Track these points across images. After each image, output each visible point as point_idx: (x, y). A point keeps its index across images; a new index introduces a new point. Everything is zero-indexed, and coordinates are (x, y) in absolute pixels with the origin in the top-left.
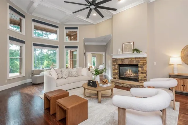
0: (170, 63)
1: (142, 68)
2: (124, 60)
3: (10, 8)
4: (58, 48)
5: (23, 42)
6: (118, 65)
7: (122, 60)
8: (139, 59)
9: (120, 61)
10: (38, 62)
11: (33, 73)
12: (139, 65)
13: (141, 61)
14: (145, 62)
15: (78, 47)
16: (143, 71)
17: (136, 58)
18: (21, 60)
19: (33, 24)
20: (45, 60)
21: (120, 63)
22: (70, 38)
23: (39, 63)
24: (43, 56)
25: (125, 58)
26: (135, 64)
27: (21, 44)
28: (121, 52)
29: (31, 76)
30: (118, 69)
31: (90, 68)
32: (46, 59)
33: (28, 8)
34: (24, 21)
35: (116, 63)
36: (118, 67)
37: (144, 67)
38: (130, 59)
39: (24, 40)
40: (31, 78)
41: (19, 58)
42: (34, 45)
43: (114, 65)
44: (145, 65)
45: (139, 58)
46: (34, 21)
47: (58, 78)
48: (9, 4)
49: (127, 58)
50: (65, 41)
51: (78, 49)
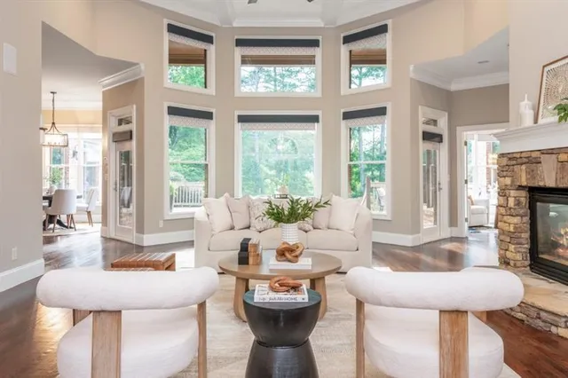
2: (537, 161)
3: (169, 31)
4: (318, 122)
5: (208, 116)
7: (531, 160)
9: (524, 167)
15: (389, 111)
19: (239, 52)
21: (524, 180)
25: (542, 152)
30: (525, 210)
35: (508, 181)
36: (525, 201)
38: (561, 158)
39: (212, 110)
42: (242, 119)
43: (502, 192)
46: (240, 43)
47: (232, 228)
48: (166, 22)
49: (550, 152)
50: (344, 91)
51: (388, 118)
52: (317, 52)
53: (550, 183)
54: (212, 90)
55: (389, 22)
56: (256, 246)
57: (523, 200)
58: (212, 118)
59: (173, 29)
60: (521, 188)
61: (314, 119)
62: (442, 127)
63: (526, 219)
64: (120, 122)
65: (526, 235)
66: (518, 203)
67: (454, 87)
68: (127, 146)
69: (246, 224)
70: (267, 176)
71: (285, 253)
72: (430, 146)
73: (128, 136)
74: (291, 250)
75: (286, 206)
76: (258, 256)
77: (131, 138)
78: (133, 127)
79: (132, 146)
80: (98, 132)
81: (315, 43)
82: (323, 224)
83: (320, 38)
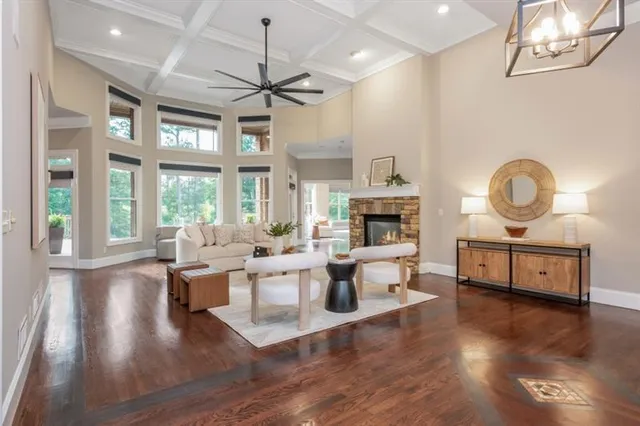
0: (463, 212)
1: (408, 223)
2: (372, 203)
3: (110, 91)
4: (220, 172)
5: (137, 162)
6: (362, 218)
7: (369, 202)
8: (401, 201)
9: (364, 205)
10: (185, 207)
11: (159, 235)
12: (402, 217)
13: (406, 207)
14: (415, 208)
15: (272, 170)
16: (410, 232)
17: (396, 198)
18: (134, 203)
19: (160, 115)
20: (207, 202)
21: (365, 212)
22: (261, 141)
23: (189, 211)
24: (200, 191)
25: (374, 199)
26: (393, 213)
27: (133, 167)
28: (367, 181)
29: (154, 244)
30: (363, 226)
31: (320, 227)
32: (209, 197)
33: (148, 83)
34: (139, 112)
35: (355, 212)
36: (363, 221)
37: (411, 221)
38: (385, 201)
39: (140, 158)
40: (156, 247)
41: (130, 198)
42: (163, 166)
43: (352, 217)
44: (415, 216)
45: (402, 198)
46: (161, 108)
47: (206, 245)
48: (108, 84)
49: (379, 199)
50: (238, 153)
51: (271, 173)
53: (378, 212)
54: (138, 141)
55: (272, 115)
58: (140, 164)
59: (112, 90)
60: (362, 215)
61: (218, 170)
62: (295, 180)
63: (363, 230)
65: (363, 237)
66: (360, 222)
69: (213, 242)
71: (289, 251)
73: (68, 175)
79: (73, 184)
83: (221, 115)
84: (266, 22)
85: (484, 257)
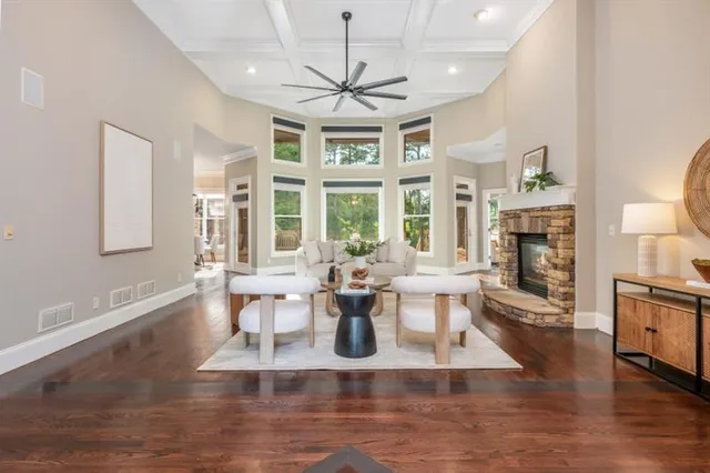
0: (624, 229)
1: (555, 246)
2: (519, 217)
3: (274, 122)
4: (382, 186)
5: (302, 182)
7: (515, 215)
8: (548, 213)
9: (512, 220)
12: (549, 237)
13: (554, 222)
15: (432, 179)
16: (557, 260)
17: (543, 209)
19: (324, 136)
25: (522, 210)
26: (539, 231)
34: (304, 136)
35: (504, 229)
36: (517, 242)
38: (532, 214)
39: (304, 178)
42: (327, 184)
45: (549, 209)
46: (325, 129)
47: (322, 262)
48: (272, 116)
49: (526, 210)
50: (400, 164)
51: (431, 184)
52: (381, 135)
53: (526, 231)
54: (303, 163)
55: (432, 115)
56: (339, 270)
57: (514, 242)
58: (304, 184)
59: (276, 121)
60: (512, 233)
61: (379, 184)
62: (472, 190)
63: (516, 254)
64: (240, 187)
65: (515, 265)
66: (510, 244)
67: (480, 161)
68: (243, 205)
69: (331, 258)
70: (343, 225)
71: (357, 274)
72: (462, 203)
73: (245, 197)
74: (361, 272)
75: (358, 246)
76: (340, 276)
77: (247, 199)
78: (248, 191)
79: (248, 204)
80: (221, 193)
81: (379, 129)
82: (383, 259)
83: (383, 126)
84: (347, 16)
85: (655, 316)
